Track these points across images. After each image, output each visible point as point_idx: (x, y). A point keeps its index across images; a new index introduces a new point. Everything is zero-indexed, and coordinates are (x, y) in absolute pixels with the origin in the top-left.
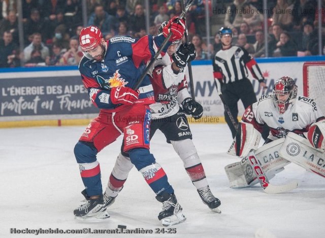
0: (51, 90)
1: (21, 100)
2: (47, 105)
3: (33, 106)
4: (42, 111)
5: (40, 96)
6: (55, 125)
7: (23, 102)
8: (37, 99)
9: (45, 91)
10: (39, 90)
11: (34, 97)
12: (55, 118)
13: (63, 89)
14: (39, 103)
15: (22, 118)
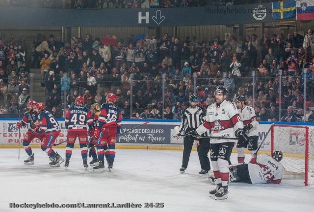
0: (144, 131)
1: (129, 135)
2: (142, 138)
3: (135, 139)
4: (139, 141)
5: (139, 134)
6: (145, 149)
7: (130, 136)
8: (137, 135)
9: (141, 131)
10: (139, 131)
11: (136, 134)
12: (146, 145)
13: (150, 131)
14: (138, 137)
15: (129, 144)
